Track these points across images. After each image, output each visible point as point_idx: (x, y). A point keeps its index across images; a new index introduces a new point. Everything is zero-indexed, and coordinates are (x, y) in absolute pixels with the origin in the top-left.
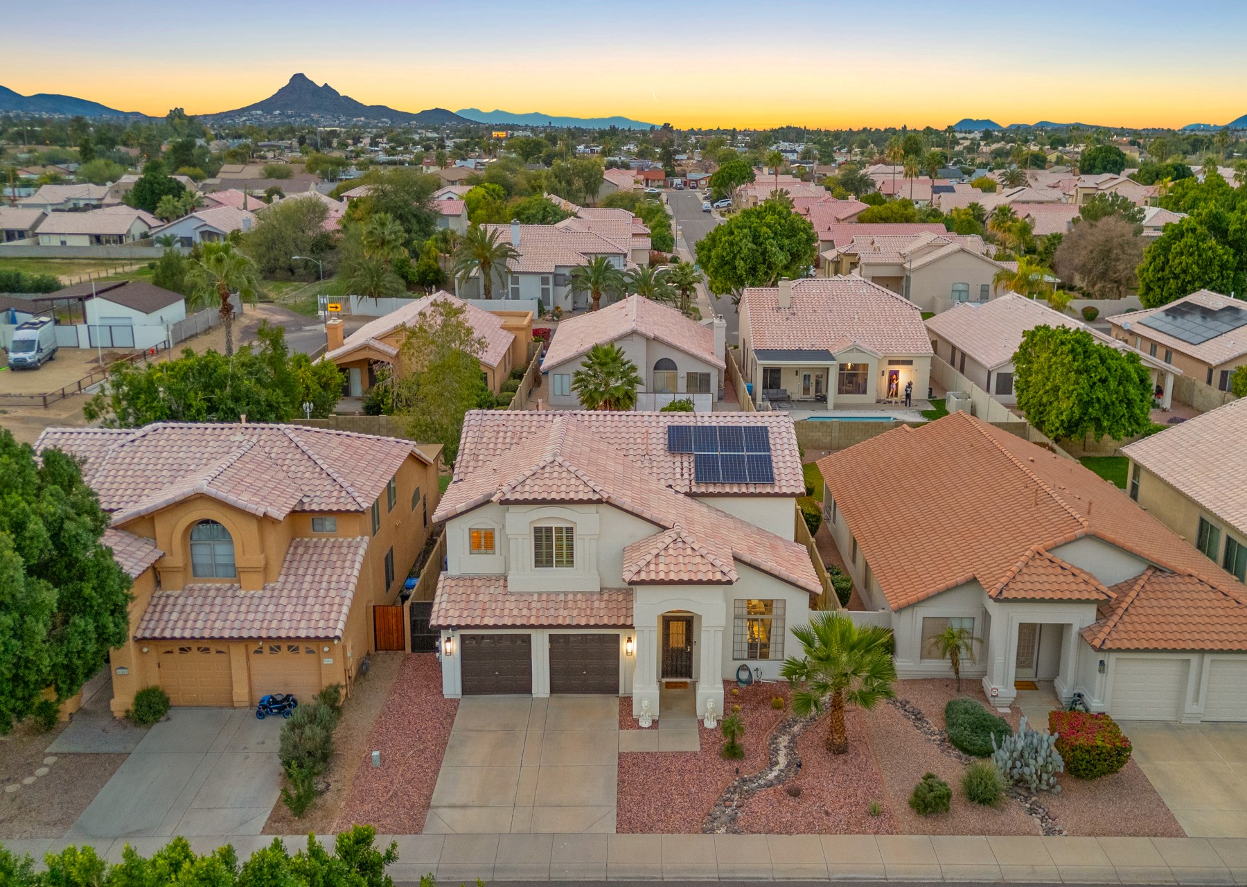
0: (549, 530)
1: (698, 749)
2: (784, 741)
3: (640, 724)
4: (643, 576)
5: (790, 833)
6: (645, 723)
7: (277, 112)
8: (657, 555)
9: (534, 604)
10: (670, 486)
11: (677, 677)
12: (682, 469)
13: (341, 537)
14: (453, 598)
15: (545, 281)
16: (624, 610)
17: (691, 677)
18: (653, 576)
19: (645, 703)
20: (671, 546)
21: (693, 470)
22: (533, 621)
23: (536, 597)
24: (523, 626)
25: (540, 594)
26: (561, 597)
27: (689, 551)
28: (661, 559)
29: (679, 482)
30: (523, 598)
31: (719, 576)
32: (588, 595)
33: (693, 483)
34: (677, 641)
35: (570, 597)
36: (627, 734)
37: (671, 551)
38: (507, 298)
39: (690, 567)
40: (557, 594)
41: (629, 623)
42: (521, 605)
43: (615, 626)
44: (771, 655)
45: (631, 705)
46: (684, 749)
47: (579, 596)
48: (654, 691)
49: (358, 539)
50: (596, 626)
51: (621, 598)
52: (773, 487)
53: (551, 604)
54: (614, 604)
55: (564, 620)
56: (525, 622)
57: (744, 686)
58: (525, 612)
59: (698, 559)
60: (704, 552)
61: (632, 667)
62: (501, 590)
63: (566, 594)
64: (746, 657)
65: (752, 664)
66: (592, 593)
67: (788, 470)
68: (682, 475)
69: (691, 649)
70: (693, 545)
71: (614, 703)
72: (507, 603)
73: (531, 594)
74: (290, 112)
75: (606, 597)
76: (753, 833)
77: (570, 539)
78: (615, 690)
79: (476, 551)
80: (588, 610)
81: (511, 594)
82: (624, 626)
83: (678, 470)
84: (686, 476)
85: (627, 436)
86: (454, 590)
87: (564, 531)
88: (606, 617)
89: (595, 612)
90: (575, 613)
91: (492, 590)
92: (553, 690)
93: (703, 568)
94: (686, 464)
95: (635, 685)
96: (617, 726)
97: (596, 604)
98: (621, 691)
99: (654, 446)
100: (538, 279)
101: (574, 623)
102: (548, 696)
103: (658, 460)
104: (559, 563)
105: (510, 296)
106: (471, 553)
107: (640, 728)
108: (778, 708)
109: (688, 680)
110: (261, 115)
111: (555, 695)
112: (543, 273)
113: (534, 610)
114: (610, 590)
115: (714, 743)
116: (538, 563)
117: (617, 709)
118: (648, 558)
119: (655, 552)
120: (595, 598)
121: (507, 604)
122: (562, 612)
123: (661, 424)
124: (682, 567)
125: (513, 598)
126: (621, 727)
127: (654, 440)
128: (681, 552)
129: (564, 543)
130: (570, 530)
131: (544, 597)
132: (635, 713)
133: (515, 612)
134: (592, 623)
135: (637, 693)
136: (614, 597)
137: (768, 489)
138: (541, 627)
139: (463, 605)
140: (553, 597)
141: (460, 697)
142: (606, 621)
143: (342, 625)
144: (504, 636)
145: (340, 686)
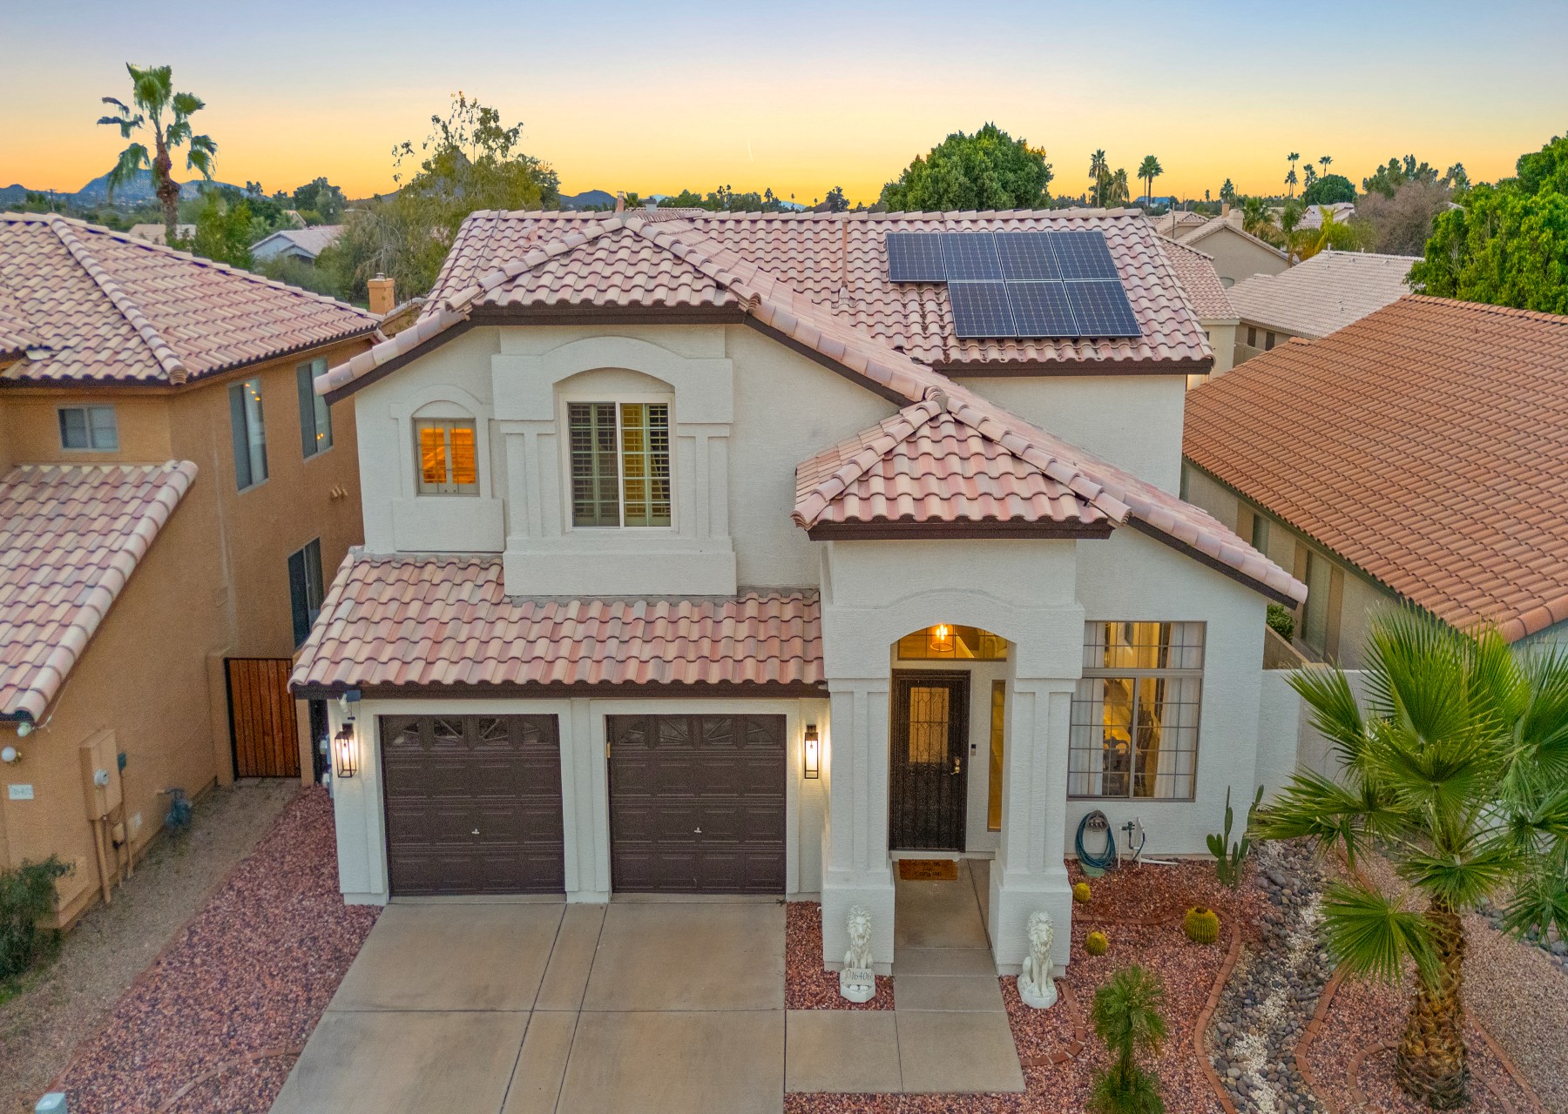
0: (606, 412)
1: (1019, 1085)
2: (1253, 1053)
3: (844, 991)
4: (853, 508)
6: (857, 989)
8: (889, 456)
9: (567, 629)
10: (899, 348)
11: (927, 847)
12: (923, 316)
13: (126, 462)
14: (363, 611)
16: (798, 643)
17: (961, 849)
18: (880, 508)
19: (858, 925)
20: (926, 431)
21: (948, 318)
22: (560, 672)
23: (573, 610)
24: (533, 690)
25: (585, 602)
26: (639, 610)
27: (976, 445)
28: (901, 464)
29: (918, 340)
30: (541, 614)
31: (1069, 508)
32: (708, 605)
33: (952, 341)
34: (927, 746)
35: (662, 609)
36: (810, 1023)
37: (925, 445)
39: (983, 484)
40: (629, 601)
41: (810, 677)
42: (535, 631)
43: (772, 689)
44: (1161, 786)
45: (816, 928)
46: (979, 1086)
47: (684, 608)
48: (881, 886)
49: (167, 467)
50: (725, 689)
51: (788, 612)
52: (1136, 349)
53: (611, 628)
54: (772, 628)
55: (640, 672)
56: (538, 676)
57: (1097, 873)
58: (541, 648)
59: (1005, 464)
60: (1017, 443)
61: (819, 813)
62: (489, 592)
63: (650, 601)
64: (1098, 791)
65: (1118, 812)
66: (716, 600)
67: (1165, 314)
68: (925, 328)
69: (964, 765)
70: (986, 429)
71: (771, 919)
72: (500, 626)
73: (562, 602)
75: (751, 609)
77: (660, 441)
78: (776, 883)
79: (431, 487)
80: (706, 643)
81: (513, 601)
82: (796, 690)
83: (915, 317)
84: (934, 328)
85: (801, 257)
86: (371, 592)
87: (645, 416)
88: (750, 663)
89: (722, 649)
90: (671, 651)
91: (465, 592)
92: (618, 885)
93: (1024, 489)
94: (930, 306)
95: (829, 867)
96: (780, 996)
97: (727, 628)
98: (791, 886)
99: (858, 273)
101: (667, 680)
102: (604, 899)
103: (869, 299)
104: (635, 513)
106: (419, 492)
107: (844, 1003)
108: (1207, 941)
109: (955, 856)
111: (625, 897)
113: (567, 643)
114: (762, 591)
115: (1060, 1061)
116: (582, 514)
117: (779, 941)
118: (867, 459)
119: (883, 445)
120: (723, 612)
121: (500, 628)
122: (636, 648)
123: (872, 235)
124: (962, 485)
125: (516, 614)
126: (792, 1001)
127: (859, 263)
128: (953, 446)
129: (646, 453)
130: (659, 413)
131: (595, 610)
132: (829, 954)
133: (517, 649)
134: (714, 679)
135: (833, 893)
136: (773, 609)
137: (1124, 352)
138: (581, 690)
139: (383, 630)
140: (617, 610)
141: (383, 901)
142: (749, 672)
143: (44, 680)
144: (486, 721)
145: (54, 868)
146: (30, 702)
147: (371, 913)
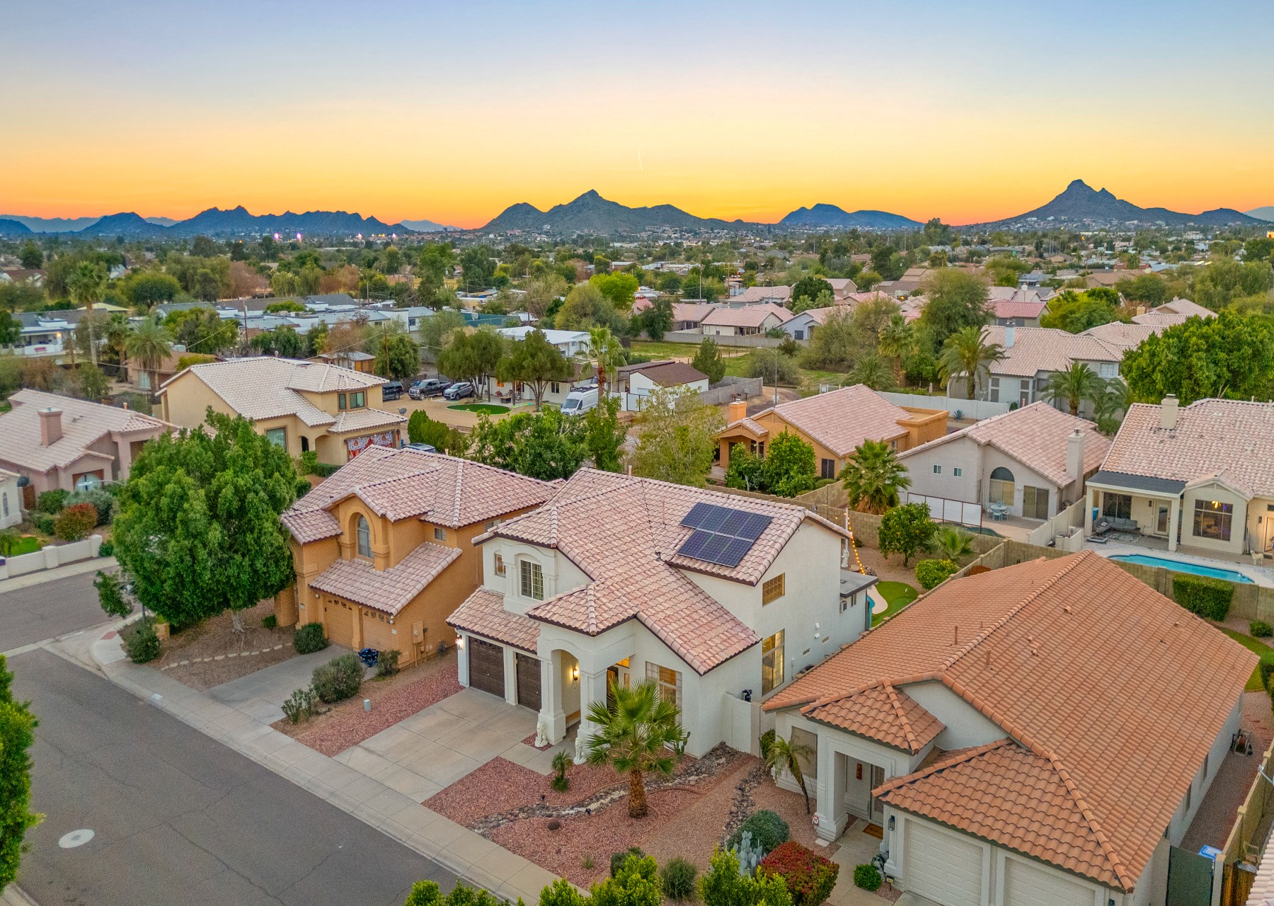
0: (529, 564)
1: (547, 774)
5: (514, 852)
7: (1052, 218)
8: (560, 599)
9: (511, 624)
10: (658, 553)
12: (680, 541)
13: (447, 546)
14: (472, 605)
15: (1024, 385)
19: (539, 725)
28: (561, 603)
29: (668, 551)
30: (509, 618)
31: (583, 626)
33: (677, 554)
36: (520, 746)
37: (572, 599)
38: (986, 400)
39: (573, 614)
42: (503, 623)
46: (539, 771)
48: (550, 718)
49: (455, 549)
53: (520, 627)
55: (523, 643)
56: (494, 635)
58: (501, 628)
59: (583, 609)
67: (757, 560)
72: (497, 618)
74: (1063, 218)
76: (494, 841)
79: (497, 573)
86: (477, 601)
87: (537, 568)
91: (497, 606)
92: (519, 701)
93: (581, 617)
100: (1018, 382)
102: (511, 703)
104: (536, 595)
105: (990, 398)
106: (494, 573)
107: (534, 746)
110: (1035, 222)
111: (519, 705)
112: (1023, 377)
113: (507, 628)
116: (524, 592)
122: (521, 635)
124: (568, 612)
126: (523, 741)
128: (578, 600)
129: (538, 577)
130: (540, 568)
133: (496, 626)
139: (473, 612)
141: (467, 686)
143: (399, 606)
144: (491, 645)
145: (398, 653)
146: (394, 611)
147: (462, 688)
